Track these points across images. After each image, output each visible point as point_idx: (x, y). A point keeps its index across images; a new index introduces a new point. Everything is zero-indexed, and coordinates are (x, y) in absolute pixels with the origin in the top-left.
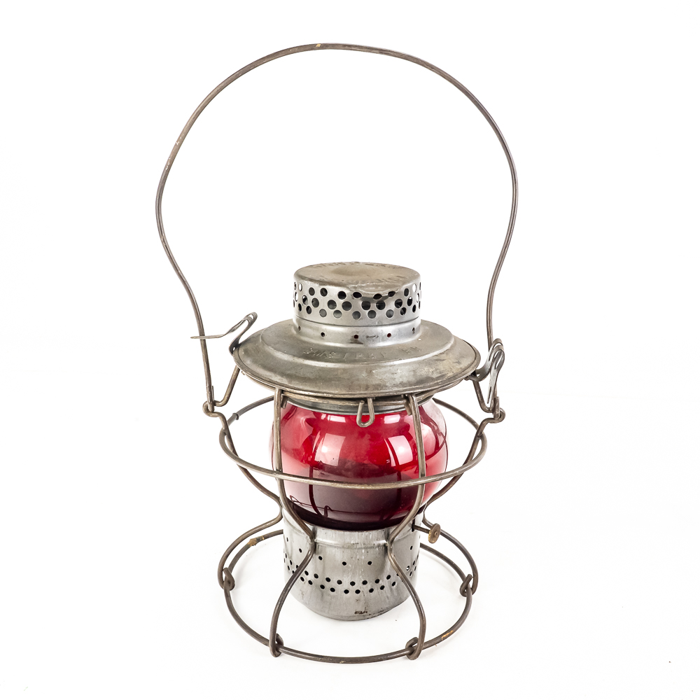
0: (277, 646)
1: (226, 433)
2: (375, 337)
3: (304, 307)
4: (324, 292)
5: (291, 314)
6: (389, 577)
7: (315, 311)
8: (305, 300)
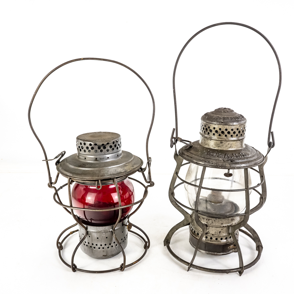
0: (74, 268)
1: (56, 193)
2: (103, 159)
3: (79, 149)
4: (85, 144)
5: (76, 152)
6: (114, 243)
7: (82, 150)
8: (79, 147)
